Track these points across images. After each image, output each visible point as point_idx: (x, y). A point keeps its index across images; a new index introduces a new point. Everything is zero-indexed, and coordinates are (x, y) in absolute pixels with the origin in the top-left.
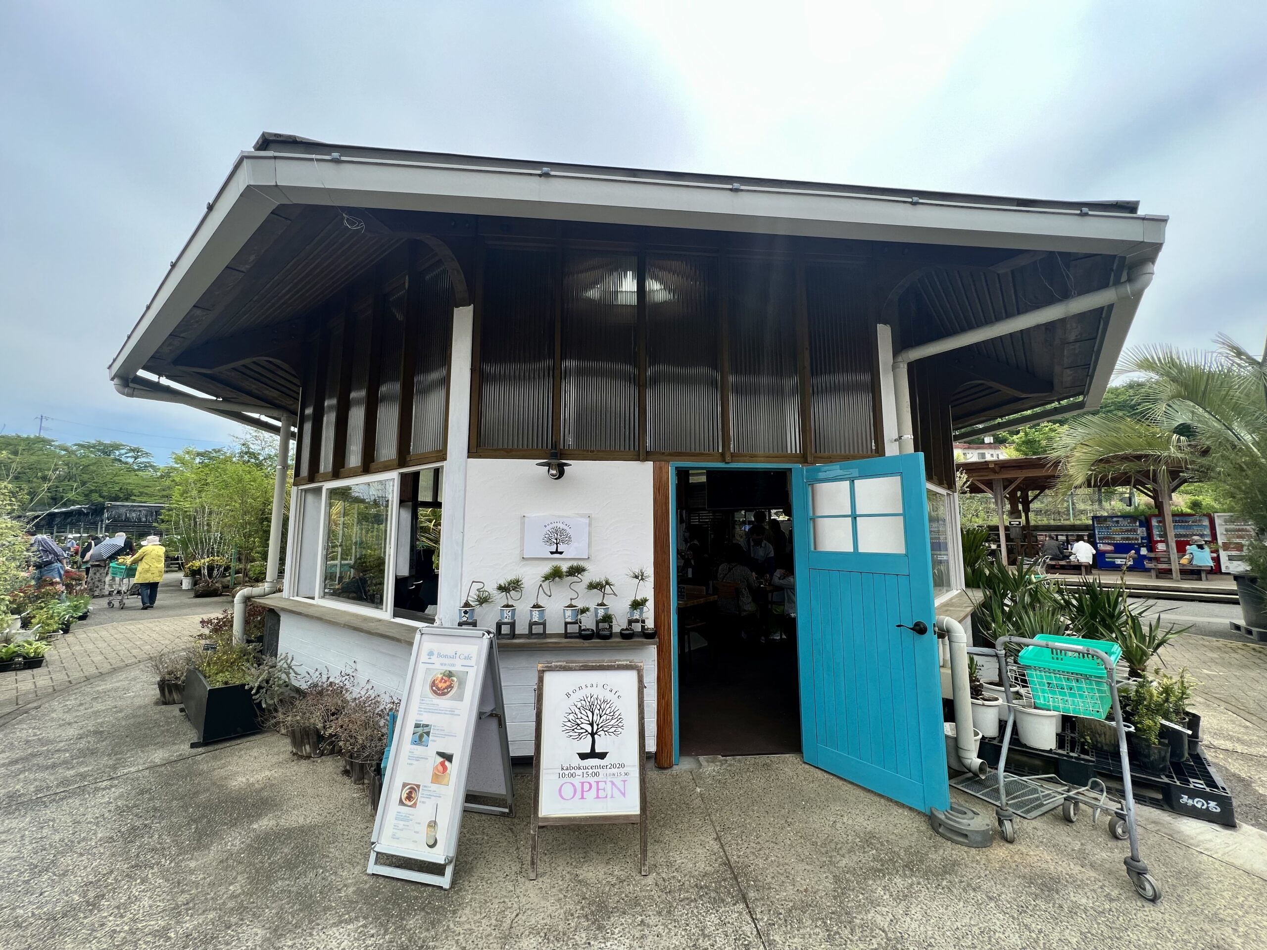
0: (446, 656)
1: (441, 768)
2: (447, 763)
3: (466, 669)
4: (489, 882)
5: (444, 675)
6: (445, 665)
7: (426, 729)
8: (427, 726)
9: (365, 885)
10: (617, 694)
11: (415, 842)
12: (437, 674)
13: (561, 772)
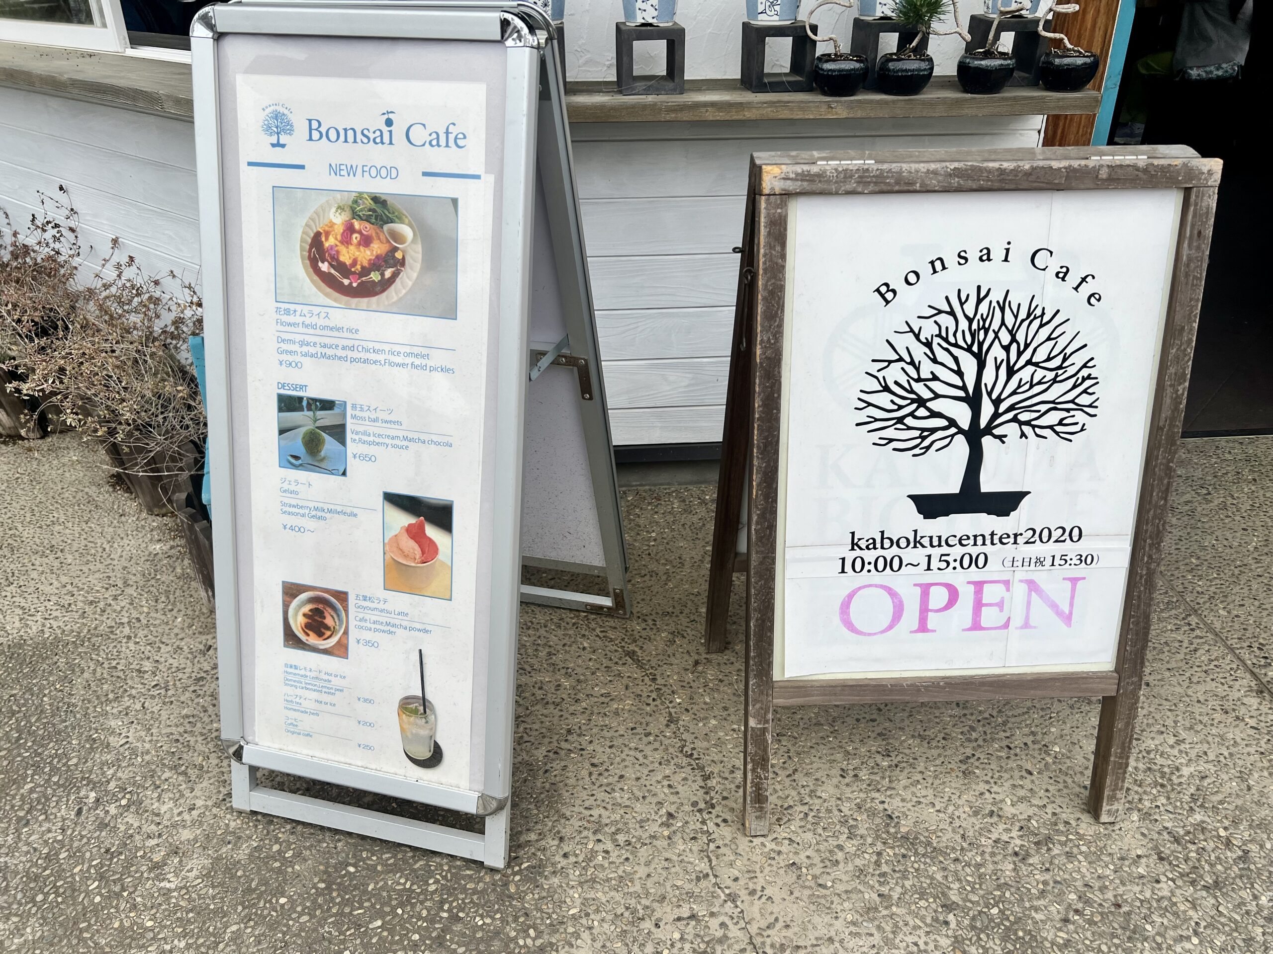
0: (348, 135)
1: (410, 545)
2: (431, 531)
3: (445, 188)
4: (621, 838)
5: (355, 215)
6: (352, 171)
7: (327, 418)
8: (327, 405)
9: (236, 847)
10: (1086, 290)
11: (368, 747)
12: (324, 209)
13: (850, 556)
